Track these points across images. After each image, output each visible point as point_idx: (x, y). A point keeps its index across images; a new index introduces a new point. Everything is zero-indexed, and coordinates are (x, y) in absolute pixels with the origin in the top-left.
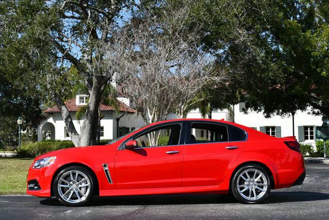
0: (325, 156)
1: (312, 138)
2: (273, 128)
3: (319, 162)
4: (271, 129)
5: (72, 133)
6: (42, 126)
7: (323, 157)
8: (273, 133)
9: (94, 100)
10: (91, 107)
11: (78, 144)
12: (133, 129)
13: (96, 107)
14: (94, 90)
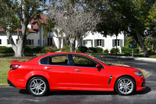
0: (133, 56)
1: (119, 45)
2: (101, 40)
3: (132, 59)
4: (99, 41)
5: (12, 45)
7: (132, 56)
8: (100, 43)
9: (25, 28)
10: (23, 32)
11: (16, 51)
12: (33, 40)
13: (25, 32)
14: (24, 23)
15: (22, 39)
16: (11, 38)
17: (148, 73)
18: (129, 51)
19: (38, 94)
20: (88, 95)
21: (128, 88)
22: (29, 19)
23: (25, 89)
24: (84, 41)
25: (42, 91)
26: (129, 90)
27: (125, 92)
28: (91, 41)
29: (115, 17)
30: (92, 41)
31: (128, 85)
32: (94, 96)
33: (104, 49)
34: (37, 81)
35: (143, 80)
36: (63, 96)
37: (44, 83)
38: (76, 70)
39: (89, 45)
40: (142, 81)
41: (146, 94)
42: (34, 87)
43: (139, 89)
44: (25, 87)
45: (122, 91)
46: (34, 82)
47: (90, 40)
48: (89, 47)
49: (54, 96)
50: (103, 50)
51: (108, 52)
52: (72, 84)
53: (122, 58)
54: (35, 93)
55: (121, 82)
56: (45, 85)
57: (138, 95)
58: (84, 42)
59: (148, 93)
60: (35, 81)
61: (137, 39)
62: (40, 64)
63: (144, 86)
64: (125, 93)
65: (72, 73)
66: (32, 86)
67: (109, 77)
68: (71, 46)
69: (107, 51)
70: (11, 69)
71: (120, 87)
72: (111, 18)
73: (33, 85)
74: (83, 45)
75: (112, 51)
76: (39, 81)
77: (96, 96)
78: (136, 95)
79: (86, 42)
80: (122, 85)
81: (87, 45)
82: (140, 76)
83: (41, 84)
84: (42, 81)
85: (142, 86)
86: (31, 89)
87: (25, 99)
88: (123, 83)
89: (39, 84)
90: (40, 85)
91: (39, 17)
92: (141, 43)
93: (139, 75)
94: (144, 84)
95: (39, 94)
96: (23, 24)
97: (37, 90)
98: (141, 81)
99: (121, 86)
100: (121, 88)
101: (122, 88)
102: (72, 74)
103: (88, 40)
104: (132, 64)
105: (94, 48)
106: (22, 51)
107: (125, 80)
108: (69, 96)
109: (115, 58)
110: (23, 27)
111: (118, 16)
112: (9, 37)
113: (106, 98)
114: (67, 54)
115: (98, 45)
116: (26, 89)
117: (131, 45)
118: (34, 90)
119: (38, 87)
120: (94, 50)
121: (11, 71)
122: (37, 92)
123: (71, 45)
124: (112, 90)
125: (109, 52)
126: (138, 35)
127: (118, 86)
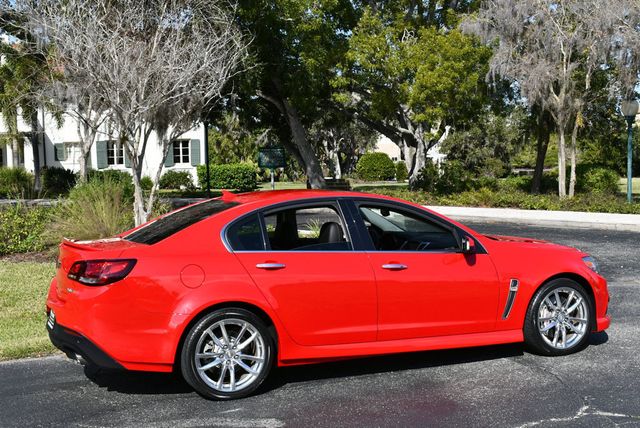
4: (115, 146)
8: (120, 153)
19: (229, 387)
21: (569, 324)
24: (56, 148)
25: (247, 373)
26: (573, 332)
27: (560, 339)
28: (79, 149)
31: (570, 315)
34: (227, 327)
37: (255, 334)
38: (384, 266)
42: (213, 360)
44: (173, 362)
45: (551, 338)
46: (212, 335)
52: (372, 328)
54: (216, 385)
60: (217, 331)
64: (562, 345)
65: (373, 279)
66: (200, 355)
76: (233, 330)
83: (244, 340)
84: (246, 326)
86: (201, 369)
90: (240, 347)
95: (238, 388)
97: (228, 371)
100: (547, 326)
101: (551, 325)
107: (559, 294)
115: (111, 162)
116: (174, 369)
117: (266, 159)
118: (214, 374)
127: (539, 319)
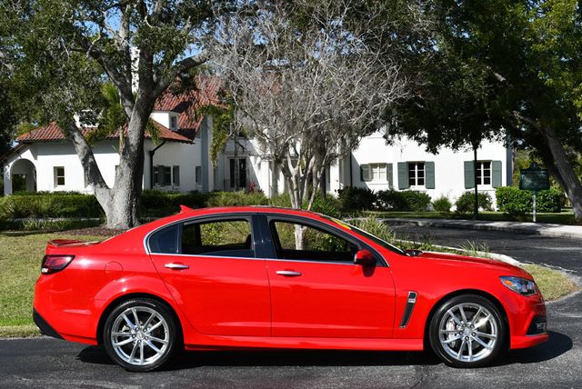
0: (534, 220)
1: (487, 182)
2: (421, 165)
3: (531, 233)
4: (416, 167)
5: (95, 184)
6: (11, 164)
7: (532, 222)
8: (421, 174)
9: (138, 126)
10: (133, 140)
11: (110, 206)
12: (176, 169)
13: (142, 138)
14: (137, 109)
15: (129, 165)
16: (90, 160)
17: (576, 282)
18: (527, 202)
19: (140, 362)
20: (328, 368)
21: (476, 339)
22: (155, 93)
23: (96, 343)
24: (362, 168)
25: (154, 353)
26: (481, 348)
27: (466, 353)
28: (385, 170)
29: (463, 77)
30: (389, 167)
31: (478, 329)
32: (351, 369)
33: (434, 195)
34: (138, 313)
35: (536, 306)
36: (234, 369)
37: (162, 320)
38: (278, 272)
39: (377, 184)
40: (532, 313)
41: (548, 361)
42: (128, 338)
43: (519, 341)
44: (95, 337)
45: (456, 349)
46: (126, 319)
47: (382, 165)
48: (380, 192)
49: (199, 372)
50: (432, 200)
51: (449, 206)
52: (267, 325)
53: (494, 230)
54: (129, 359)
55: (452, 315)
56: (166, 330)
57: (517, 366)
58: (362, 170)
59: (557, 359)
60: (130, 316)
61: (548, 159)
62: (147, 251)
63: (542, 331)
64: (468, 359)
65: (267, 284)
66: (117, 334)
67: (406, 298)
68: (295, 187)
69: (443, 204)
70: (45, 270)
71: (445, 336)
72: (446, 83)
73: (124, 328)
74: (357, 184)
75: (464, 203)
76: (143, 316)
77: (356, 368)
78: (509, 366)
79: (367, 171)
80: (456, 328)
81: (372, 182)
82: (522, 293)
83: (153, 324)
84: (154, 313)
85: (532, 329)
86: (117, 344)
87: (89, 382)
88: (457, 321)
89: (143, 327)
90: (149, 330)
91: (189, 84)
92: (563, 172)
93: (518, 288)
94: (538, 326)
95: (145, 364)
96: (131, 108)
97: (139, 349)
98: (529, 313)
99: (452, 331)
100: (452, 338)
101: (456, 338)
102: (263, 287)
103: (375, 165)
104: (524, 248)
105: (396, 192)
106: (130, 209)
107: (465, 309)
108: (258, 369)
109: (469, 228)
110: (132, 119)
111: (474, 76)
112: (82, 157)
113: (391, 376)
114: (248, 214)
115: (412, 183)
116: (99, 343)
117: (528, 181)
118: (127, 349)
119: (141, 336)
120: (398, 203)
121: (46, 279)
122: (137, 356)
123: (294, 182)
124: (418, 345)
125: (453, 209)
126: (552, 144)
127: (441, 331)
